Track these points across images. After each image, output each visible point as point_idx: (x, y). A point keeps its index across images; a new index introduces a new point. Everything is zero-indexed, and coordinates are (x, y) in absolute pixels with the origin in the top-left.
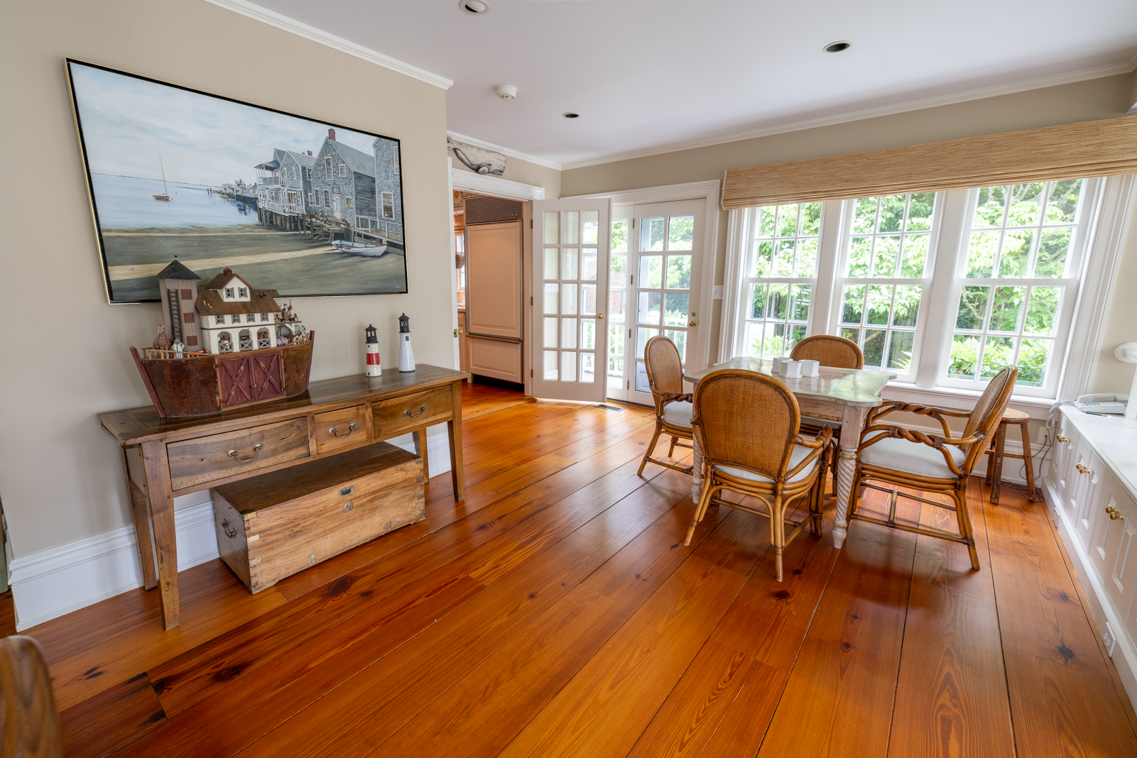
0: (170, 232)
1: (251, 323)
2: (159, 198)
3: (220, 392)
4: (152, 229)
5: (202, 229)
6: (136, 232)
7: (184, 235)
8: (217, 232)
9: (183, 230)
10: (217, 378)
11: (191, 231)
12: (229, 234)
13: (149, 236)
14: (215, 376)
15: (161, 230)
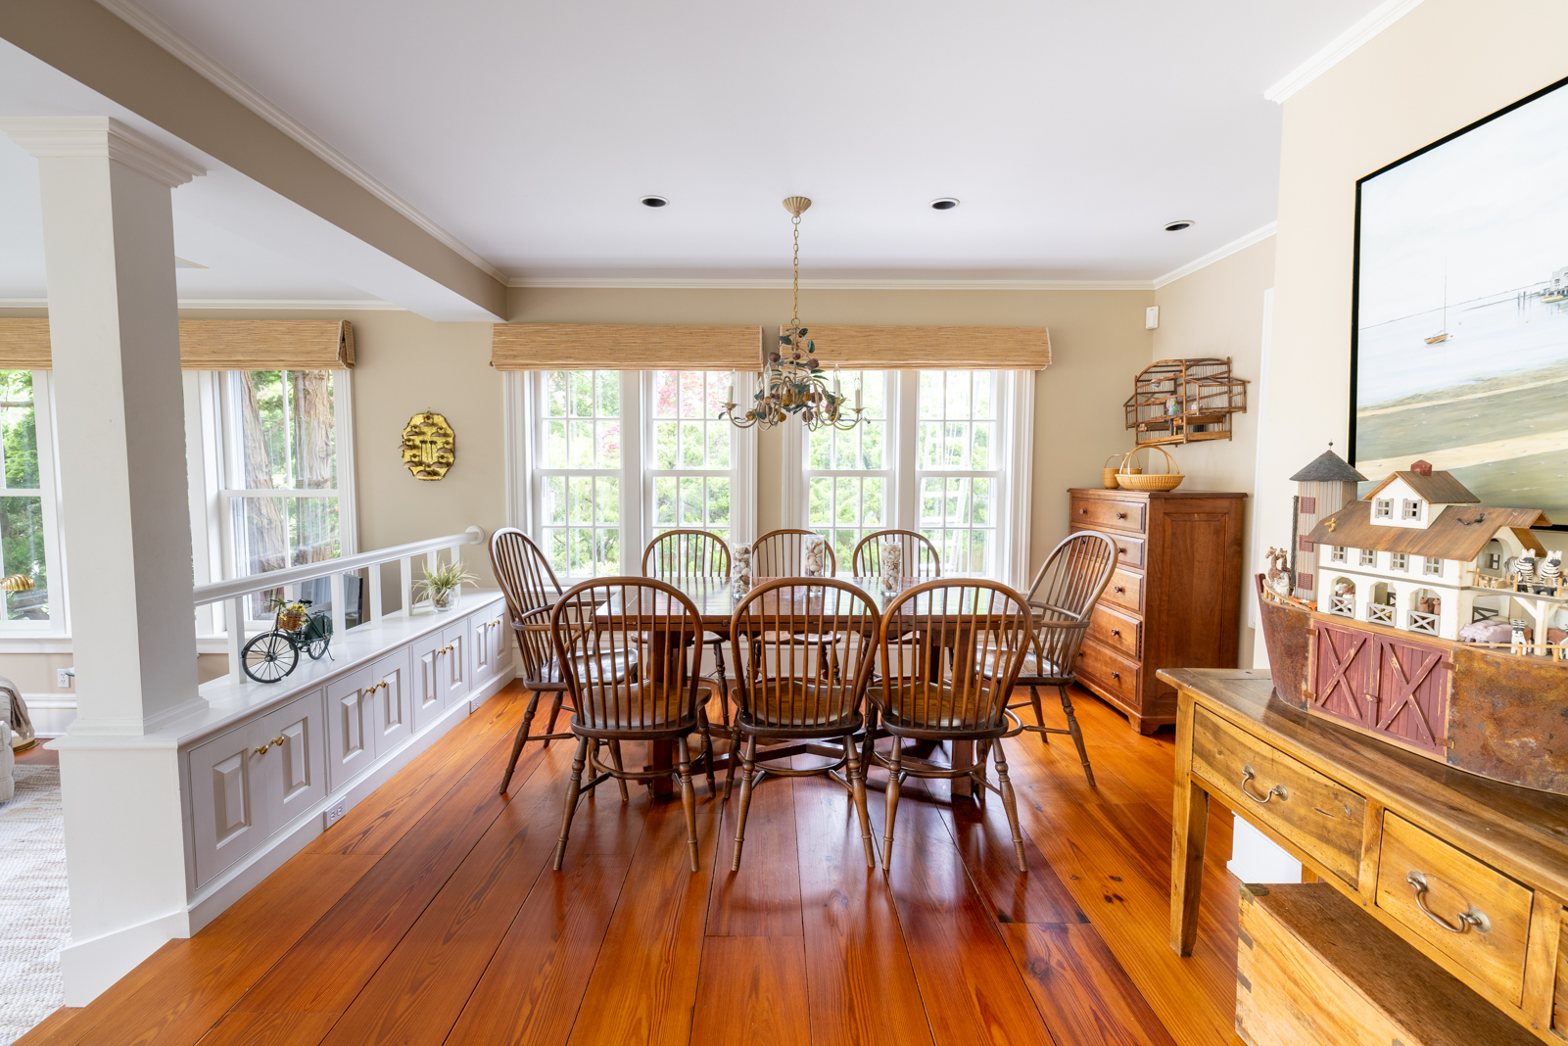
0: (1439, 398)
1: (1399, 573)
2: (1432, 341)
3: (1310, 678)
4: (1414, 398)
5: (1493, 382)
6: (1394, 406)
7: (1460, 399)
8: (1522, 383)
9: (1459, 392)
10: (1307, 652)
11: (1473, 389)
12: (1548, 382)
13: (1408, 410)
14: (1305, 647)
15: (1428, 398)
